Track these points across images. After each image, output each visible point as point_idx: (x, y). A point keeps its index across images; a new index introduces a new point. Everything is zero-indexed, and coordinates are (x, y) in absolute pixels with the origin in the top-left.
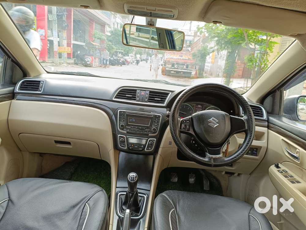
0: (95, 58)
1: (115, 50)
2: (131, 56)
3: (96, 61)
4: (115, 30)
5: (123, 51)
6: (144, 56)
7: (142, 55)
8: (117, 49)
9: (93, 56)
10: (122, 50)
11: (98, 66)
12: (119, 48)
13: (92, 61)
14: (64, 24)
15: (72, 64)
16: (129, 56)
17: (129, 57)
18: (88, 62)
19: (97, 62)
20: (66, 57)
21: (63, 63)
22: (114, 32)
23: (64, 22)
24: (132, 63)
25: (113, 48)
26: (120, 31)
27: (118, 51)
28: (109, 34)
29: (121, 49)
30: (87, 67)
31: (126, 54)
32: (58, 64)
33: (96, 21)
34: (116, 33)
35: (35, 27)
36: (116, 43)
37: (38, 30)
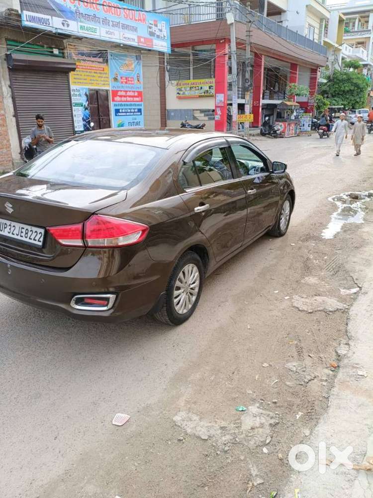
0: (289, 124)
3: (291, 128)
4: (335, 73)
9: (286, 121)
11: (293, 135)
12: (338, 101)
13: (285, 130)
14: (246, 84)
15: (258, 135)
17: (355, 115)
18: (278, 130)
19: (292, 130)
20: (248, 127)
22: (332, 76)
23: (247, 81)
25: (324, 104)
26: (342, 74)
28: (325, 81)
29: (341, 102)
30: (277, 138)
33: (301, 64)
34: (335, 78)
35: (213, 91)
36: (334, 94)
37: (217, 95)
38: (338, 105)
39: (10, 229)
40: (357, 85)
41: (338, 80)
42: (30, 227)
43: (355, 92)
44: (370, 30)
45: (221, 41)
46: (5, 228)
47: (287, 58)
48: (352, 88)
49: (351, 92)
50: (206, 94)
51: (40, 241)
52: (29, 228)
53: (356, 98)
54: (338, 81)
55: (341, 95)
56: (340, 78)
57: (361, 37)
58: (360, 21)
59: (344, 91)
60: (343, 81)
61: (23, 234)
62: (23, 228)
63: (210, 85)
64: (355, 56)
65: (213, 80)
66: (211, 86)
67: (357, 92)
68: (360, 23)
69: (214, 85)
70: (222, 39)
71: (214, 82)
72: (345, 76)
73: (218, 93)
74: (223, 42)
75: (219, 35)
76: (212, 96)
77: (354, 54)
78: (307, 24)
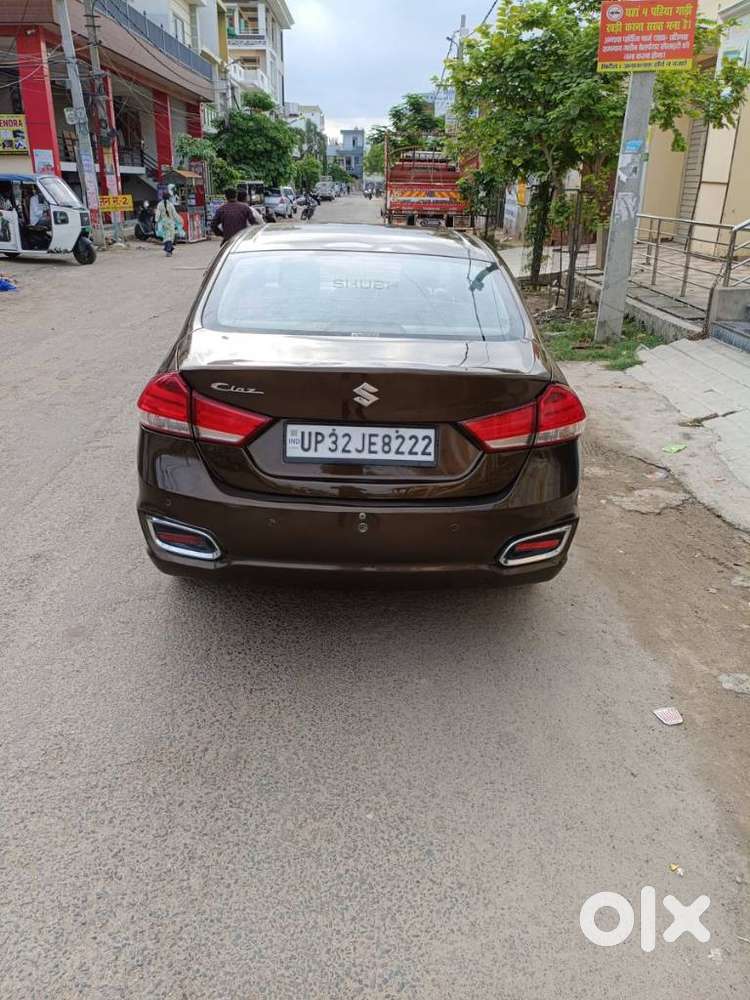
0: (192, 216)
1: (239, 181)
2: (287, 193)
3: (196, 223)
4: (231, 116)
5: (261, 182)
6: (324, 185)
7: (318, 181)
8: (242, 178)
9: (186, 211)
10: (257, 178)
11: (202, 239)
12: (247, 172)
13: (185, 227)
14: (102, 130)
16: (280, 196)
17: (279, 199)
19: (198, 227)
20: (119, 224)
21: (114, 242)
22: (227, 121)
24: (290, 216)
25: (232, 177)
26: (244, 119)
27: (247, 182)
28: (214, 131)
29: (253, 174)
31: (269, 188)
32: (103, 245)
33: (173, 95)
34: (234, 126)
35: (25, 143)
36: (237, 157)
37: (34, 151)
38: (250, 178)
39: (335, 443)
40: (274, 141)
41: (242, 130)
42: (394, 430)
43: (274, 154)
44: (262, 37)
45: (29, 32)
46: (317, 442)
47: (148, 79)
48: (268, 146)
49: (267, 153)
50: (6, 149)
51: (430, 454)
52: (391, 432)
53: (277, 166)
54: (240, 133)
55: (251, 159)
56: (244, 125)
57: (248, 48)
58: (241, 16)
59: (255, 152)
60: (248, 132)
61: (378, 447)
62: (376, 435)
63: (15, 128)
64: (253, 84)
65: (22, 118)
66: (19, 132)
67: (278, 155)
68: (243, 21)
69: (23, 128)
70: (30, 28)
71: (23, 122)
72: (251, 124)
73: (36, 148)
74: (32, 34)
75: (30, 18)
76: (23, 154)
77: (250, 81)
78: (171, 13)
